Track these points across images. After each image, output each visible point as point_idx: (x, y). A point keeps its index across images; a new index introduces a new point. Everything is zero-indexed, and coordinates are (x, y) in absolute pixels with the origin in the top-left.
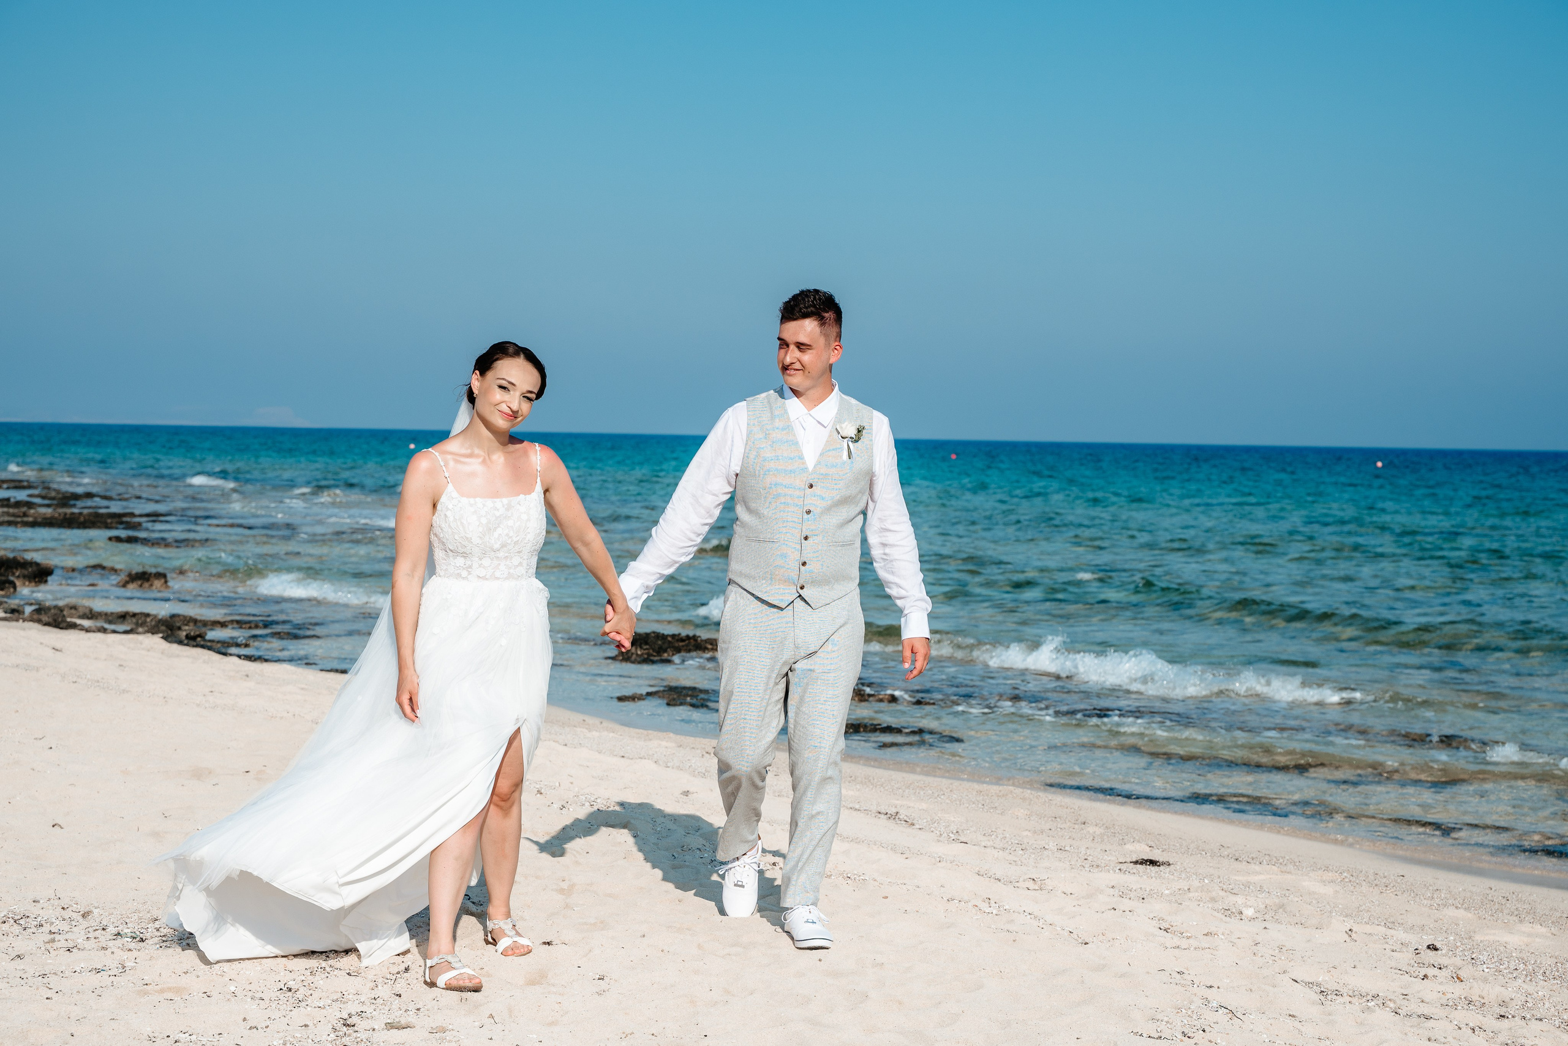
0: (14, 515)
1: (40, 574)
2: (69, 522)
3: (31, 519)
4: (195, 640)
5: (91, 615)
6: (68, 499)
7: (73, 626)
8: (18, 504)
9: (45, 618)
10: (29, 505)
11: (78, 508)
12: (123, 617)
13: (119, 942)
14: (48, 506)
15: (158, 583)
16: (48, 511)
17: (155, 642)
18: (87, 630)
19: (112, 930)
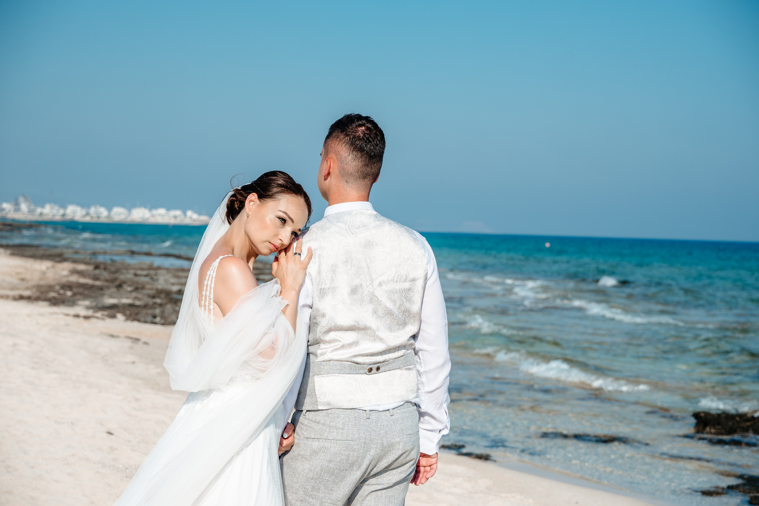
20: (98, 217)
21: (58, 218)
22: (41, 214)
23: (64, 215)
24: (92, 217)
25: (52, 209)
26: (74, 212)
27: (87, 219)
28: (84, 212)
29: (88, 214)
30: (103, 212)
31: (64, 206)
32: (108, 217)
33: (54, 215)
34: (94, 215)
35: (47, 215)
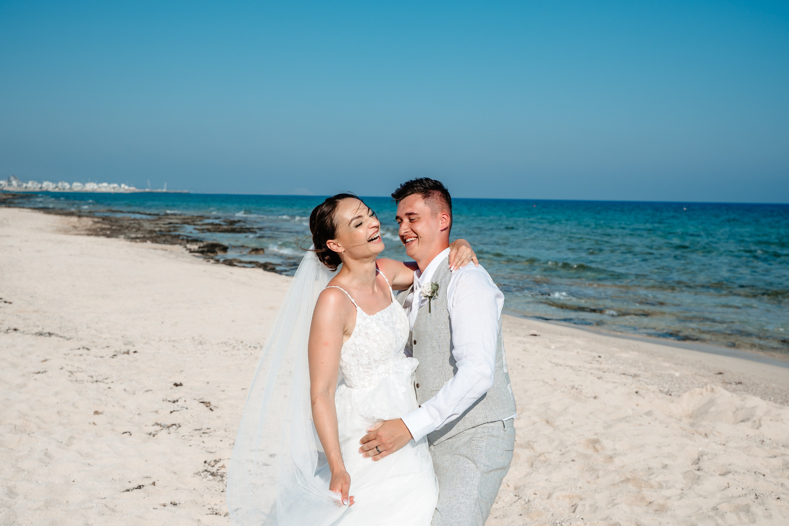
0: (216, 228)
1: (225, 249)
2: (233, 231)
3: (220, 230)
4: (273, 270)
5: (241, 262)
6: (232, 223)
7: (235, 265)
8: (216, 225)
9: (227, 263)
10: (220, 225)
11: (236, 226)
12: (251, 263)
13: (250, 348)
14: (226, 225)
15: (261, 252)
16: (225, 227)
17: (260, 271)
18: (240, 267)
19: (248, 346)
20: (64, 189)
21: (37, 190)
22: (26, 187)
23: (41, 188)
24: (60, 189)
25: (33, 184)
26: (48, 186)
27: (57, 190)
28: (54, 186)
29: (57, 187)
30: (67, 185)
31: (41, 182)
32: (70, 188)
33: (34, 188)
34: (61, 188)
35: (30, 188)
